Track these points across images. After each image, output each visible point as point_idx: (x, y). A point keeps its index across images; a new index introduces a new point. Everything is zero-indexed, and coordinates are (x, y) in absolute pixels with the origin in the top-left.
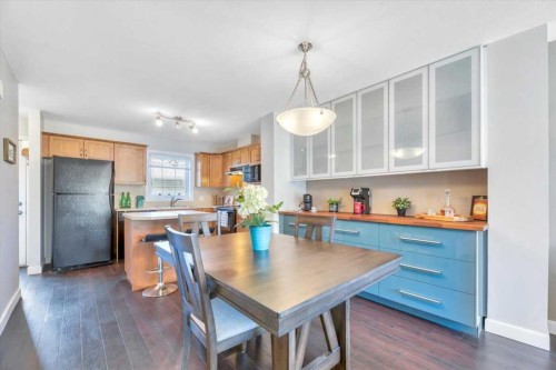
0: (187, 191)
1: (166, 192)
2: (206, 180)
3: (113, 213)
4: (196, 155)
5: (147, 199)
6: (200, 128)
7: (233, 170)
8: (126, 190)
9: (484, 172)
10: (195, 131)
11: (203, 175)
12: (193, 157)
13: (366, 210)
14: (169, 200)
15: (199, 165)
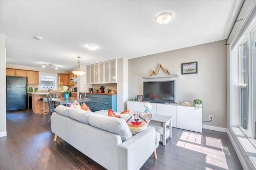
0: (54, 87)
1: (46, 87)
2: (62, 83)
3: (27, 94)
4: (58, 74)
5: (39, 89)
6: (58, 68)
7: (71, 80)
8: (31, 86)
9: (117, 84)
10: (56, 68)
11: (60, 81)
12: (57, 75)
13: (103, 92)
14: (48, 89)
15: (59, 78)
